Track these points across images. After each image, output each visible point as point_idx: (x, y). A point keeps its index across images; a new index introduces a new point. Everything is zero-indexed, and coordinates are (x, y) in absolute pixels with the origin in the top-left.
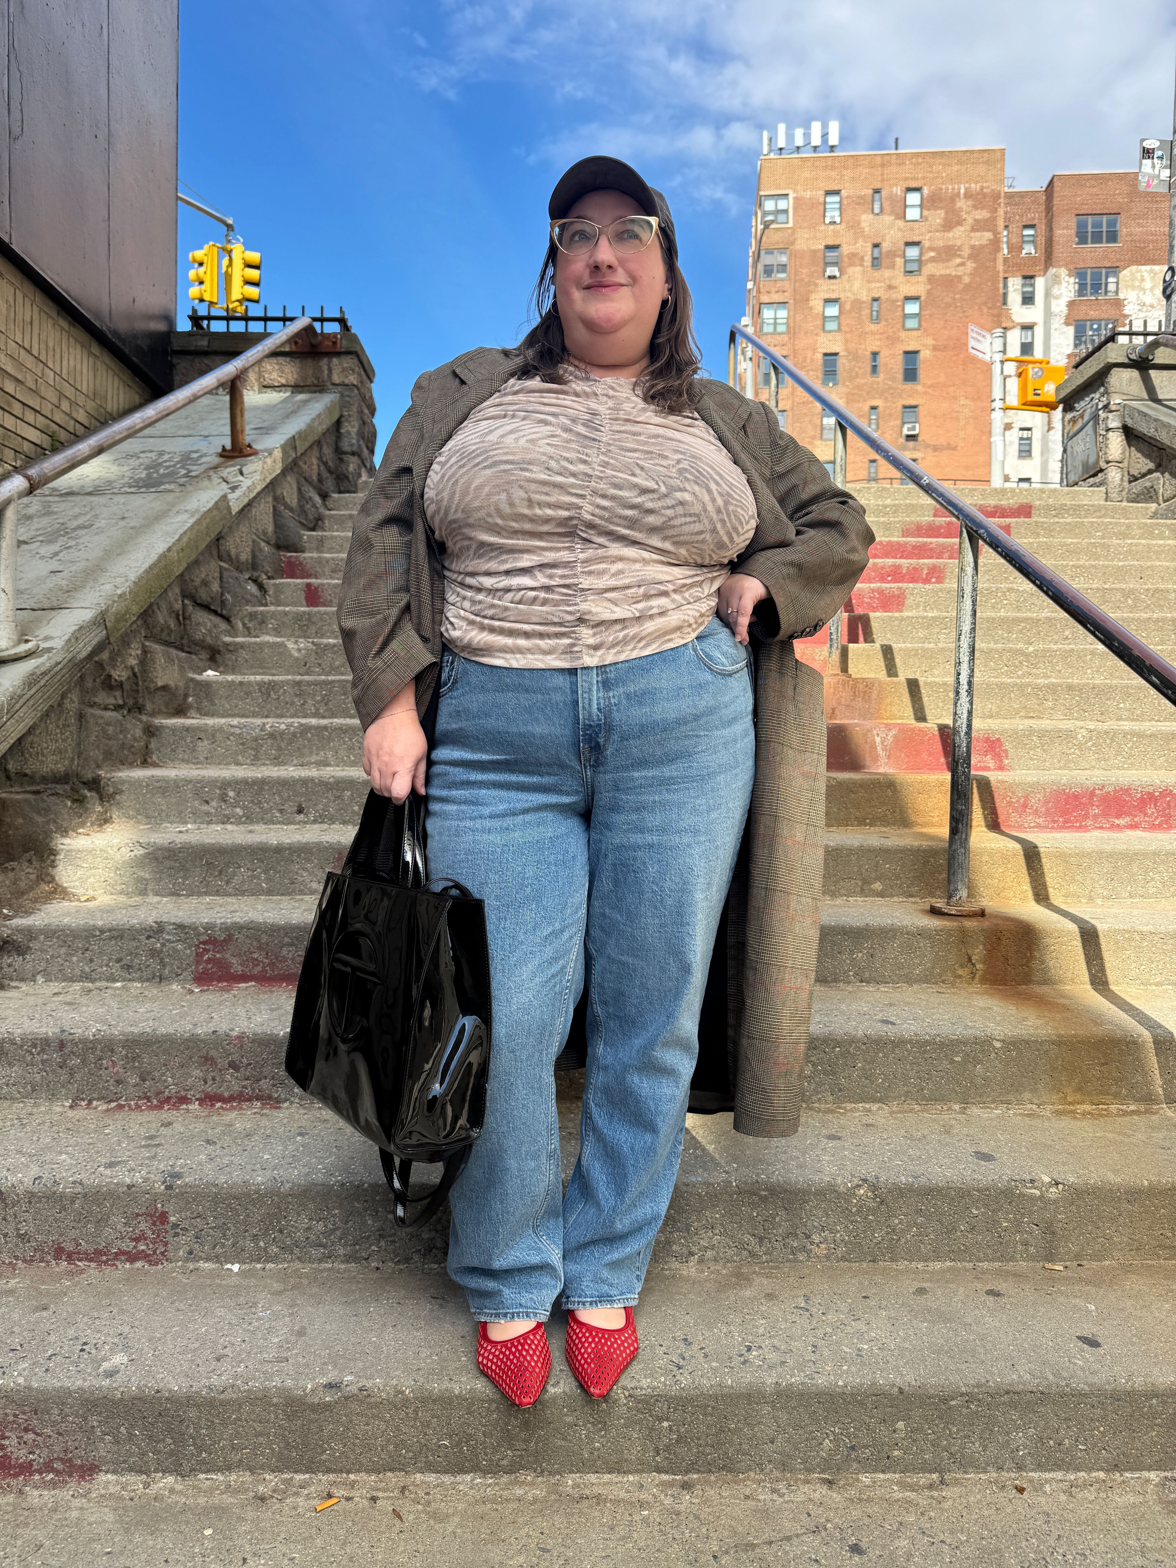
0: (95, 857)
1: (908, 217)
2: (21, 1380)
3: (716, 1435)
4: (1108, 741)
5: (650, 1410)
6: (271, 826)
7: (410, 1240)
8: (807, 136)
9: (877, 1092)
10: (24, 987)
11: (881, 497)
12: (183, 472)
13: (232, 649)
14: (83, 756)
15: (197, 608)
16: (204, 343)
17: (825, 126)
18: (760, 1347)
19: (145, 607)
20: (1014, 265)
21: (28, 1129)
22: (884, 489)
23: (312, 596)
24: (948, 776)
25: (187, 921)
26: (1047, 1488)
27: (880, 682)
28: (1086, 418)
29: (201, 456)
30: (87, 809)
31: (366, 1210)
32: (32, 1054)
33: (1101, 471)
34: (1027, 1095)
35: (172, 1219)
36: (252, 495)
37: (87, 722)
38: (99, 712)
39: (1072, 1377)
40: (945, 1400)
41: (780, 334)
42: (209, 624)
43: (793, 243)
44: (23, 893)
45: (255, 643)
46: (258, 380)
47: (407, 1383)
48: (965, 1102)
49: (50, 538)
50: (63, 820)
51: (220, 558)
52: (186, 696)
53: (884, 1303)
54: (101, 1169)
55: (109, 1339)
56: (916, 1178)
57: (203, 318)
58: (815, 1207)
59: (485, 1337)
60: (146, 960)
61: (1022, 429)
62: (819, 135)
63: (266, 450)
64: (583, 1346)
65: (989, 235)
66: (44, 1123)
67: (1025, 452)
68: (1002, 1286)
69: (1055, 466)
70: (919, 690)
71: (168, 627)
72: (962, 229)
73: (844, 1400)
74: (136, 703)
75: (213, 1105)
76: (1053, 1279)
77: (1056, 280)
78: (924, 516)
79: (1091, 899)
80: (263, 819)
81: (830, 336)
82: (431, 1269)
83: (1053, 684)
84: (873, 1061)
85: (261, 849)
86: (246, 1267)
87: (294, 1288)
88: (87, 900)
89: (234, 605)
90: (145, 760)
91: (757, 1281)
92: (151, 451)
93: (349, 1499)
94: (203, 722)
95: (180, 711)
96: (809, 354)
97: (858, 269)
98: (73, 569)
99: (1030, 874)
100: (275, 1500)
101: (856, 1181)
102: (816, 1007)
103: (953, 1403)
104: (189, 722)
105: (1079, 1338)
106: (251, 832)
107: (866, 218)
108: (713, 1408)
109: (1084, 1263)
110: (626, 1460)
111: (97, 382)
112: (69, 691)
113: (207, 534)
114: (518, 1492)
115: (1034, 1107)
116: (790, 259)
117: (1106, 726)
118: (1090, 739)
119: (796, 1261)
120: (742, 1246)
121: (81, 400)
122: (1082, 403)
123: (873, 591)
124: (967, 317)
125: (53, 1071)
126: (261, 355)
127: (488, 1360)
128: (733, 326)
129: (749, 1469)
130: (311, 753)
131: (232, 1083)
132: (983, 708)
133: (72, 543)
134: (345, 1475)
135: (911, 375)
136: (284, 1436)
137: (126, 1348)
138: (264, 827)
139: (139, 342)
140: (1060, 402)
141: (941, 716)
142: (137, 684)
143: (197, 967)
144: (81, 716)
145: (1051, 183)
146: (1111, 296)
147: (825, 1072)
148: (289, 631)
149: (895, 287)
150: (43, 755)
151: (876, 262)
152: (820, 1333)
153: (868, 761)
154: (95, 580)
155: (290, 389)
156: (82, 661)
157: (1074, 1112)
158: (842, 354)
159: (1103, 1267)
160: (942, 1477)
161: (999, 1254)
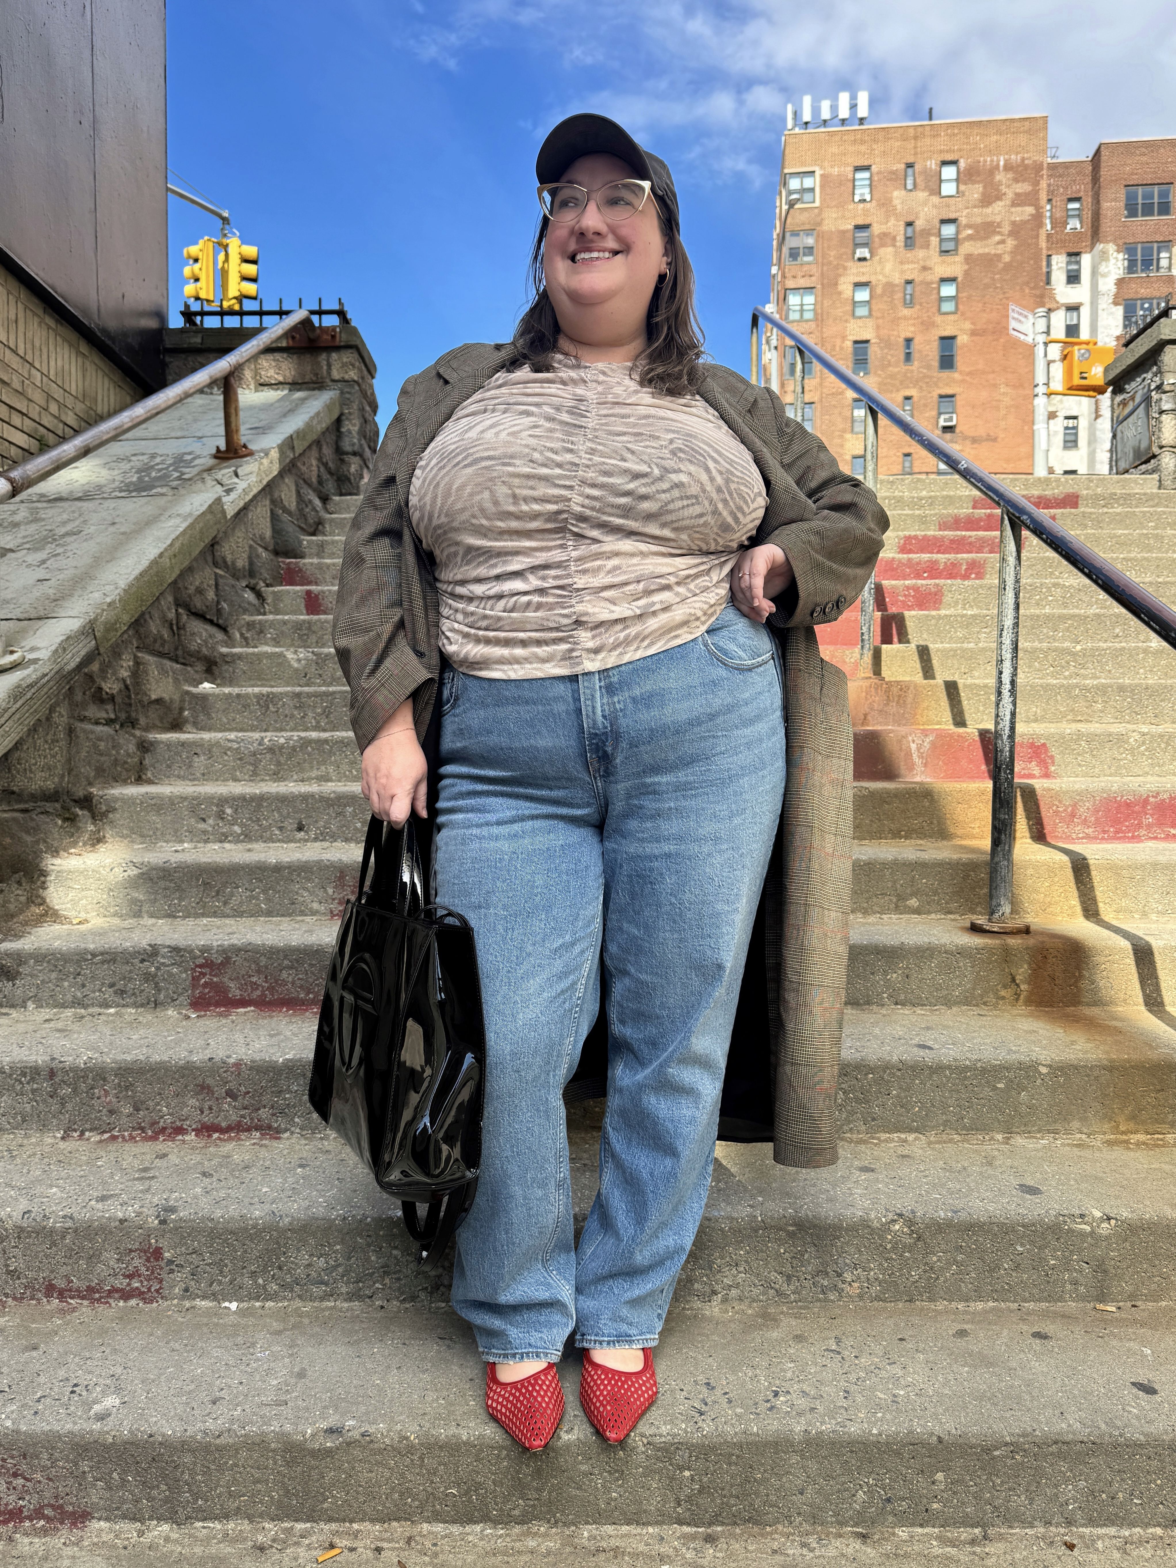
0: (87, 877)
1: (944, 193)
2: (9, 1423)
3: (741, 1485)
4: (1163, 746)
5: (670, 1459)
6: (271, 845)
7: (416, 1277)
8: (834, 108)
9: (913, 1121)
10: (14, 1013)
11: (916, 489)
12: (176, 474)
13: (230, 659)
14: (74, 773)
15: (192, 617)
16: (197, 340)
17: (853, 97)
18: (788, 1392)
19: (136, 616)
20: (1057, 241)
21: (18, 1161)
22: (919, 480)
23: (313, 604)
24: (990, 785)
25: (182, 943)
26: (1100, 1545)
27: (916, 686)
28: (1138, 399)
29: (194, 458)
30: (79, 828)
31: (369, 1245)
32: (21, 1083)
33: (1154, 456)
34: (1076, 1124)
35: (167, 1255)
36: (248, 498)
37: (77, 737)
38: (89, 727)
39: (1126, 1426)
40: (987, 1450)
41: (807, 321)
42: (204, 634)
43: (820, 224)
44: (13, 916)
45: (253, 654)
46: (254, 378)
47: (411, 1429)
48: (1009, 1131)
49: (38, 545)
50: (54, 840)
51: (216, 564)
52: (182, 710)
53: (922, 1346)
54: (93, 1203)
55: (101, 1381)
56: (955, 1212)
57: (196, 314)
58: (847, 1243)
59: (494, 1380)
60: (141, 985)
61: (1067, 418)
62: (847, 106)
63: (262, 451)
64: (598, 1388)
65: (1030, 210)
66: (35, 1154)
67: (1071, 441)
68: (1049, 1328)
69: (1103, 457)
70: (958, 693)
71: (162, 637)
72: (1000, 203)
73: (879, 1449)
74: (129, 717)
75: (210, 1136)
76: (1105, 1321)
77: (1104, 256)
78: (963, 508)
79: (1144, 914)
80: (262, 837)
81: (860, 322)
82: (438, 1308)
83: (1103, 685)
84: (908, 1089)
85: (259, 868)
86: (245, 1305)
87: (294, 1327)
88: (80, 923)
89: (230, 614)
90: (140, 777)
91: (785, 1321)
92: (143, 454)
93: (352, 1550)
94: (199, 736)
95: (176, 726)
96: (838, 342)
97: (890, 249)
98: (61, 577)
99: (1078, 888)
100: (274, 1550)
101: (891, 1216)
102: (846, 1031)
103: (996, 1453)
104: (183, 737)
105: (1133, 1384)
106: (249, 850)
107: (898, 195)
108: (738, 1457)
109: (1139, 1303)
110: (645, 1511)
111: (87, 383)
112: (57, 704)
113: (201, 539)
114: (531, 1543)
115: (1084, 1136)
116: (817, 241)
117: (1160, 729)
118: (1144, 743)
119: (826, 1300)
120: (769, 1285)
121: (70, 402)
122: (1133, 385)
123: (908, 588)
124: (1007, 298)
125: (44, 1101)
126: (255, 350)
127: (498, 1403)
128: (756, 309)
129: (777, 1521)
130: (312, 767)
131: (230, 1113)
132: (1027, 711)
133: (60, 550)
134: (347, 1524)
135: (947, 362)
136: (283, 1484)
137: (118, 1390)
138: (263, 845)
139: (130, 340)
140: (1109, 384)
141: (982, 720)
142: (129, 697)
143: (193, 992)
144: (71, 731)
145: (1098, 152)
146: (1163, 272)
147: (857, 1100)
148: (288, 641)
149: (930, 269)
150: (31, 771)
151: (910, 242)
152: (853, 1377)
153: (903, 770)
154: (84, 588)
155: (287, 386)
156: (70, 673)
157: (1127, 1142)
158: (873, 341)
159: (1160, 1308)
160: (985, 1532)
161: (1045, 1294)
